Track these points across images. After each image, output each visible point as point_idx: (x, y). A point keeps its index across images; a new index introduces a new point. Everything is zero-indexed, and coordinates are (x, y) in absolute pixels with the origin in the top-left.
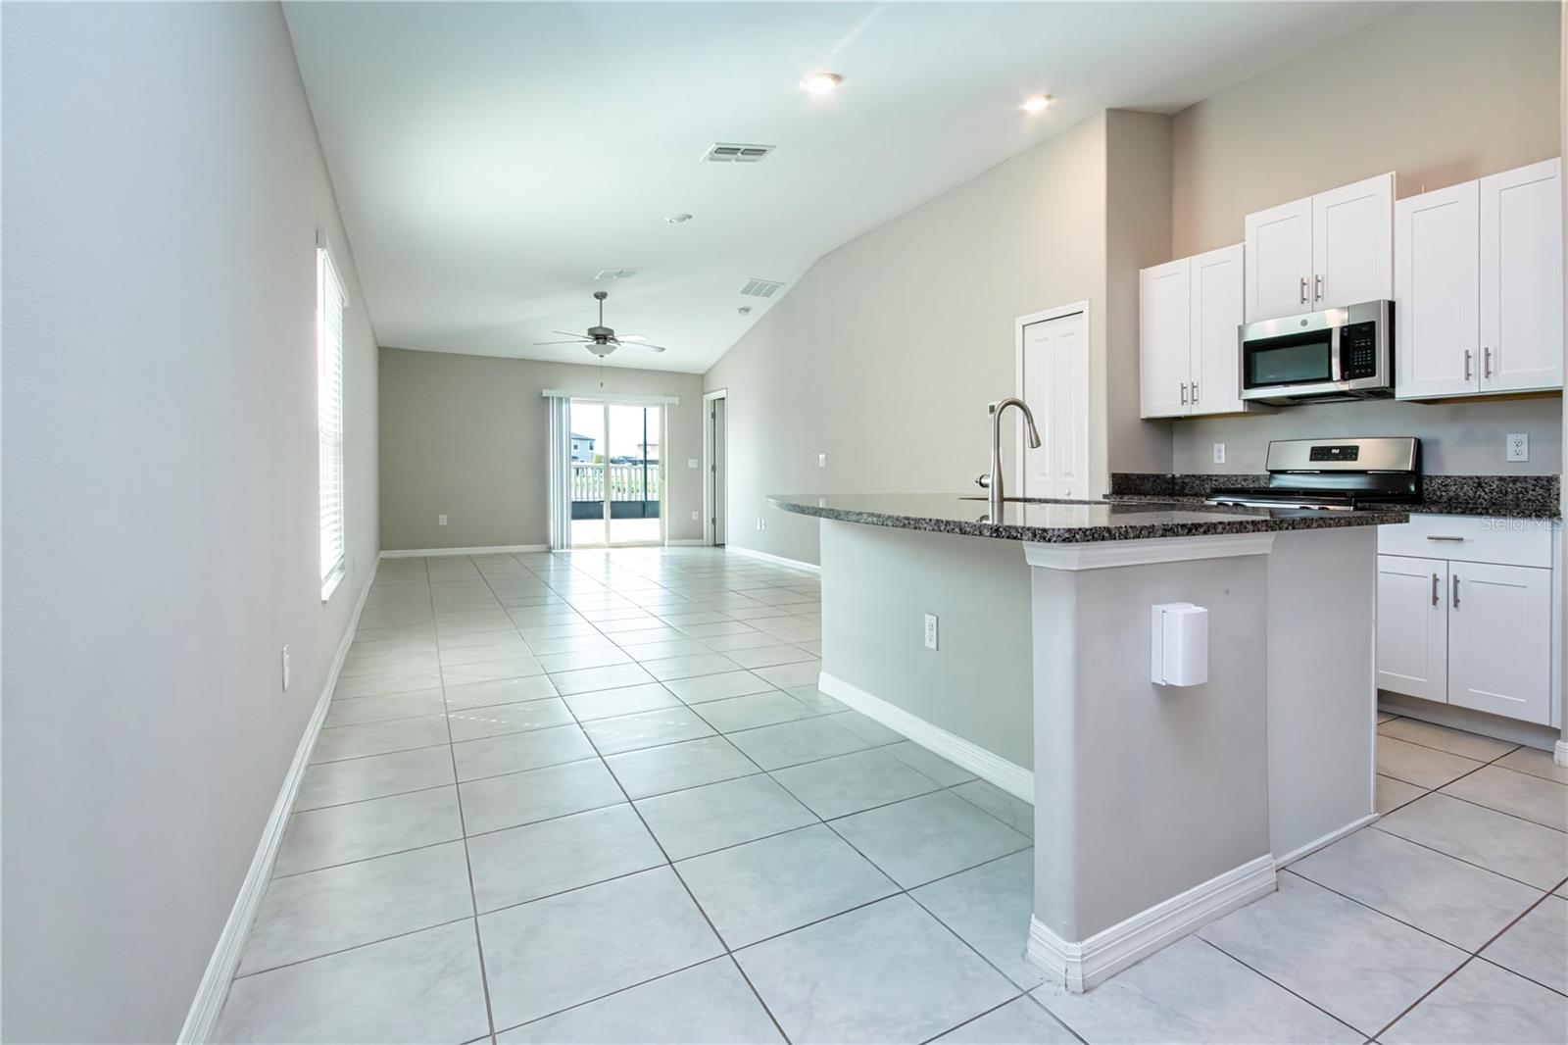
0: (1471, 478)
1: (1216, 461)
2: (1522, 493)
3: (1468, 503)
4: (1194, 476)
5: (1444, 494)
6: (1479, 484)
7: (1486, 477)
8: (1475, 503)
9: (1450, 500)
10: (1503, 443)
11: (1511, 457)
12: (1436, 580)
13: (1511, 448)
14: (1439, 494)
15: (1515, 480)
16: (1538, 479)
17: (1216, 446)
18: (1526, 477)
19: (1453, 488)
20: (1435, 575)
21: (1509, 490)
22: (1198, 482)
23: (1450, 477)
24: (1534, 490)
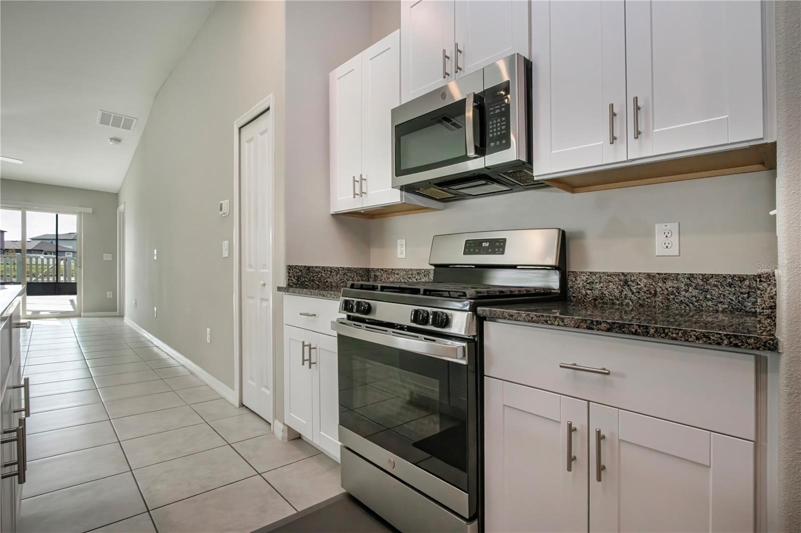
0: (617, 275)
1: (399, 256)
2: (672, 293)
3: (613, 304)
4: (382, 270)
5: (589, 292)
6: (626, 282)
7: (632, 274)
8: (622, 304)
9: (595, 300)
10: (650, 234)
11: (659, 250)
12: (571, 430)
13: (659, 239)
14: (584, 292)
15: (665, 278)
16: (691, 277)
17: (399, 241)
18: (678, 274)
19: (598, 286)
20: (570, 425)
21: (658, 290)
22: (385, 276)
23: (595, 274)
24: (687, 291)
